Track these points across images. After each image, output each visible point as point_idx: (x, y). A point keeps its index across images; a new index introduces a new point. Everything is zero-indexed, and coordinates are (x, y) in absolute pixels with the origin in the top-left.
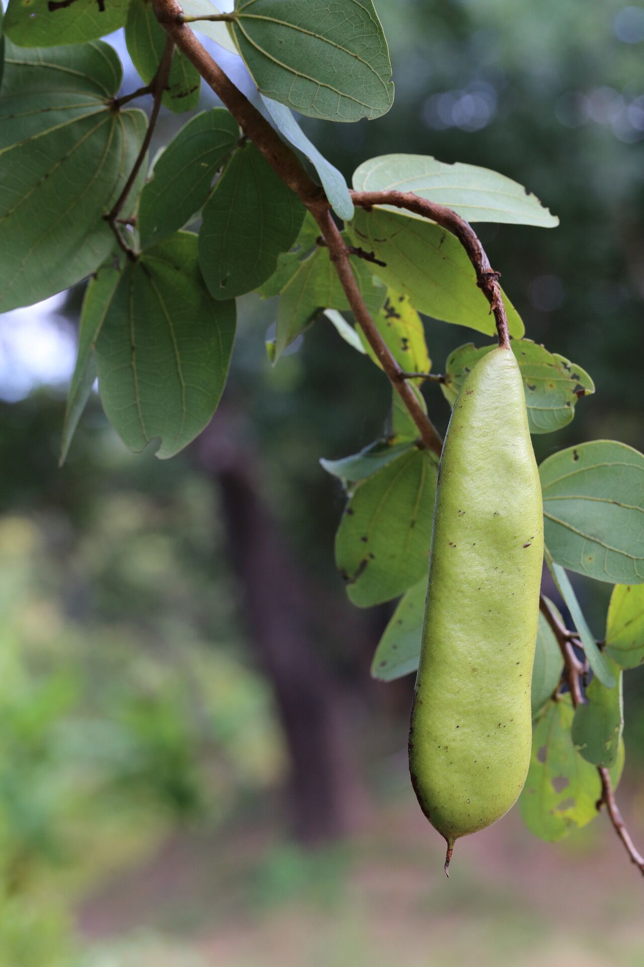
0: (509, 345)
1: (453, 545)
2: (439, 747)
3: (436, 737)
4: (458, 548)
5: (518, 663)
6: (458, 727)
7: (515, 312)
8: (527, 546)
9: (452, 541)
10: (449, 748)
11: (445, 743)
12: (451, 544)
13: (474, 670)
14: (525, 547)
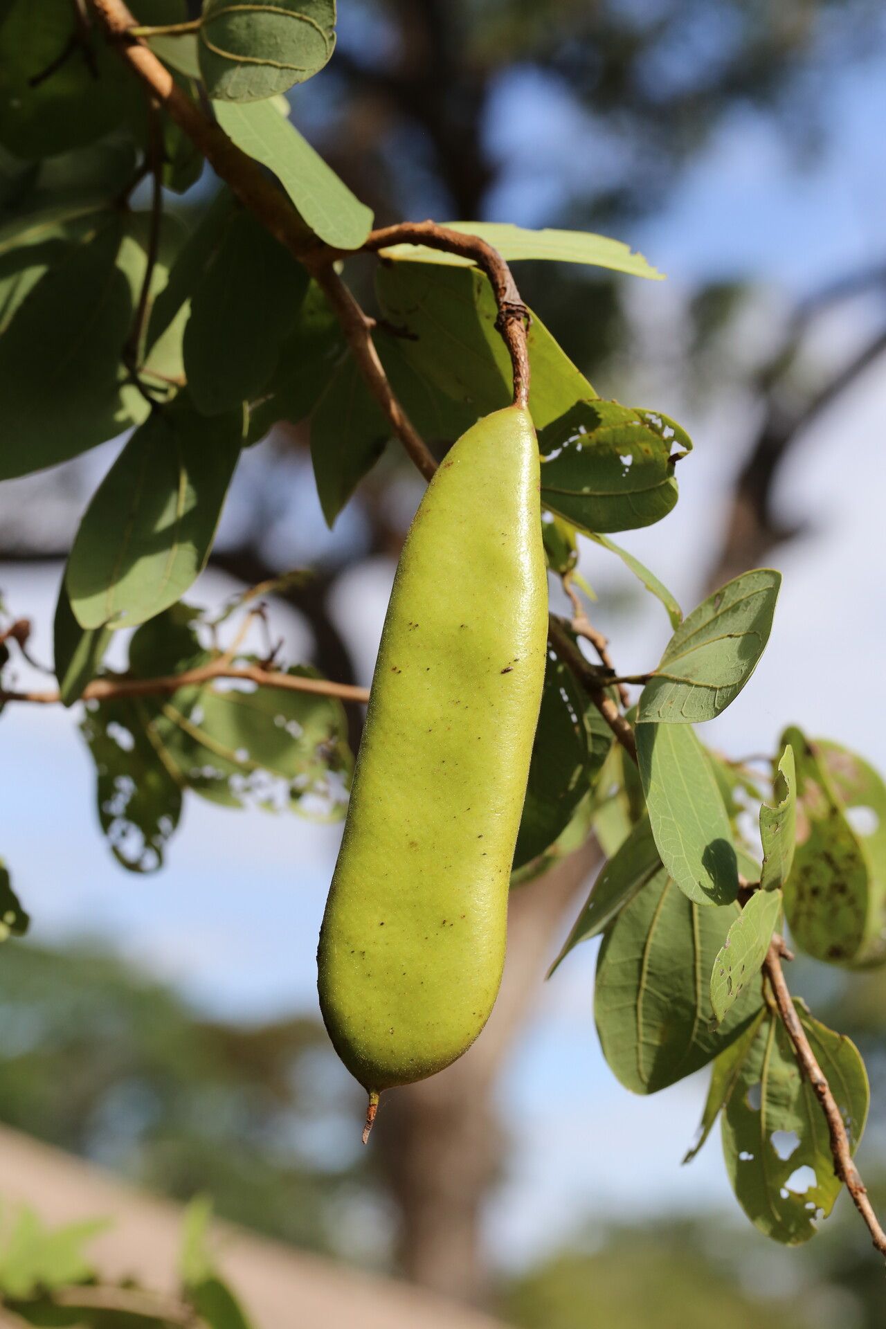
0: (524, 404)
1: (397, 671)
2: (353, 952)
3: (350, 938)
4: (403, 675)
5: (480, 837)
6: (382, 924)
7: (581, 375)
8: (506, 671)
9: (396, 664)
10: (366, 954)
11: (361, 946)
12: (395, 669)
13: (413, 844)
14: (502, 673)
